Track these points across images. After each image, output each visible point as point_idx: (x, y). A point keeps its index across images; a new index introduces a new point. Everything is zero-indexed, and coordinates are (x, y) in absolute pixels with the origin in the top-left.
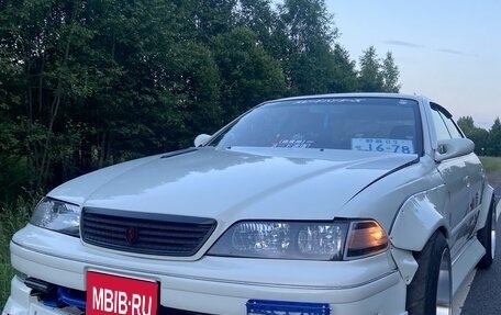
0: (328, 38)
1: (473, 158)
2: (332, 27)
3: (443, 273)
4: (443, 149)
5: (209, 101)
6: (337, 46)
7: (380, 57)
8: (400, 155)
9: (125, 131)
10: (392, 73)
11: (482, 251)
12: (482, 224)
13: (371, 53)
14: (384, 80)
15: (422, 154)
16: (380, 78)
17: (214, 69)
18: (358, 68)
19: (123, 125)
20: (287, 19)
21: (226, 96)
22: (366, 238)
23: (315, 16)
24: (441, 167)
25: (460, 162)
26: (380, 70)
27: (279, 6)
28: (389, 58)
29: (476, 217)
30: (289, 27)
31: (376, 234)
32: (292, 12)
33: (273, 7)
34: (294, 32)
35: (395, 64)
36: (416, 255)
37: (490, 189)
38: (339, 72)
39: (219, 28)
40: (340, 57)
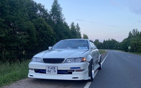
0: (63, 20)
1: (97, 50)
2: (64, 18)
3: (93, 66)
4: (92, 48)
5: (33, 36)
6: (65, 22)
7: (75, 25)
8: (86, 49)
9: (11, 45)
10: (79, 29)
11: (99, 66)
12: (99, 61)
13: (73, 23)
14: (77, 30)
15: (89, 49)
16: (76, 30)
17: (34, 29)
18: (70, 27)
19: (11, 44)
20: (52, 15)
21: (37, 35)
22: (83, 60)
23: (59, 15)
24: (92, 51)
25: (95, 50)
26: (76, 28)
27: (50, 12)
28: (78, 25)
29: (98, 60)
30: (52, 17)
31: (85, 59)
32: (53, 13)
33: (48, 12)
34: (54, 18)
35: (79, 26)
36: (89, 62)
37: (100, 55)
38: (66, 29)
39: (34, 17)
40: (66, 25)
